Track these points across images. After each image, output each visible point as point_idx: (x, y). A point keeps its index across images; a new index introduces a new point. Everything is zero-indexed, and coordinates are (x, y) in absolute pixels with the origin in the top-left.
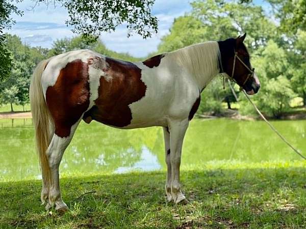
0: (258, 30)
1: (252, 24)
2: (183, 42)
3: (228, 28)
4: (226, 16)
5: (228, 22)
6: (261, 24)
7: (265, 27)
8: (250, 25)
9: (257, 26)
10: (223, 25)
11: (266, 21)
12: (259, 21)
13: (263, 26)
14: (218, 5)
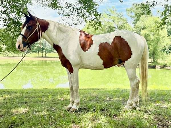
0: (124, 28)
1: (122, 26)
2: (91, 31)
3: (112, 27)
4: (111, 21)
5: (112, 24)
6: (126, 26)
7: (128, 27)
8: (121, 26)
9: (124, 27)
10: (110, 25)
11: (128, 25)
12: (125, 25)
13: (127, 27)
14: (108, 17)
